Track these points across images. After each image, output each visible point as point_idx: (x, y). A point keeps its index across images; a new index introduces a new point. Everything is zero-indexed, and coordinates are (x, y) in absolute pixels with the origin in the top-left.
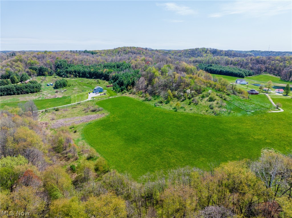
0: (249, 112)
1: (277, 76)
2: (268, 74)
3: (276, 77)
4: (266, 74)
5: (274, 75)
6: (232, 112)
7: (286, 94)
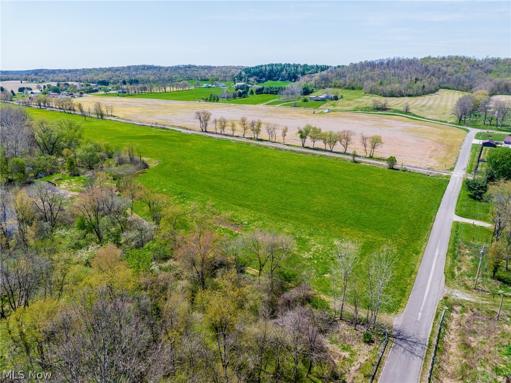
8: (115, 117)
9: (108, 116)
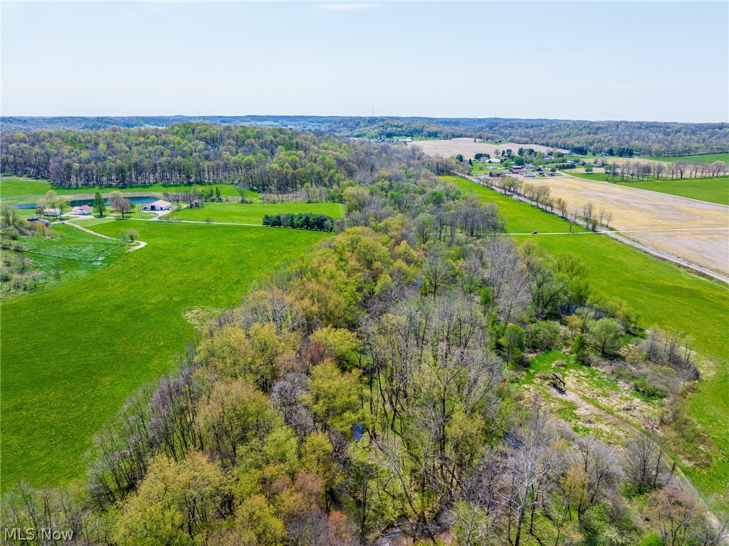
0: (95, 261)
1: (37, 179)
2: (14, 177)
3: (38, 181)
4: (9, 178)
5: (29, 177)
6: (61, 272)
7: (99, 214)
8: (612, 229)
9: (602, 225)
